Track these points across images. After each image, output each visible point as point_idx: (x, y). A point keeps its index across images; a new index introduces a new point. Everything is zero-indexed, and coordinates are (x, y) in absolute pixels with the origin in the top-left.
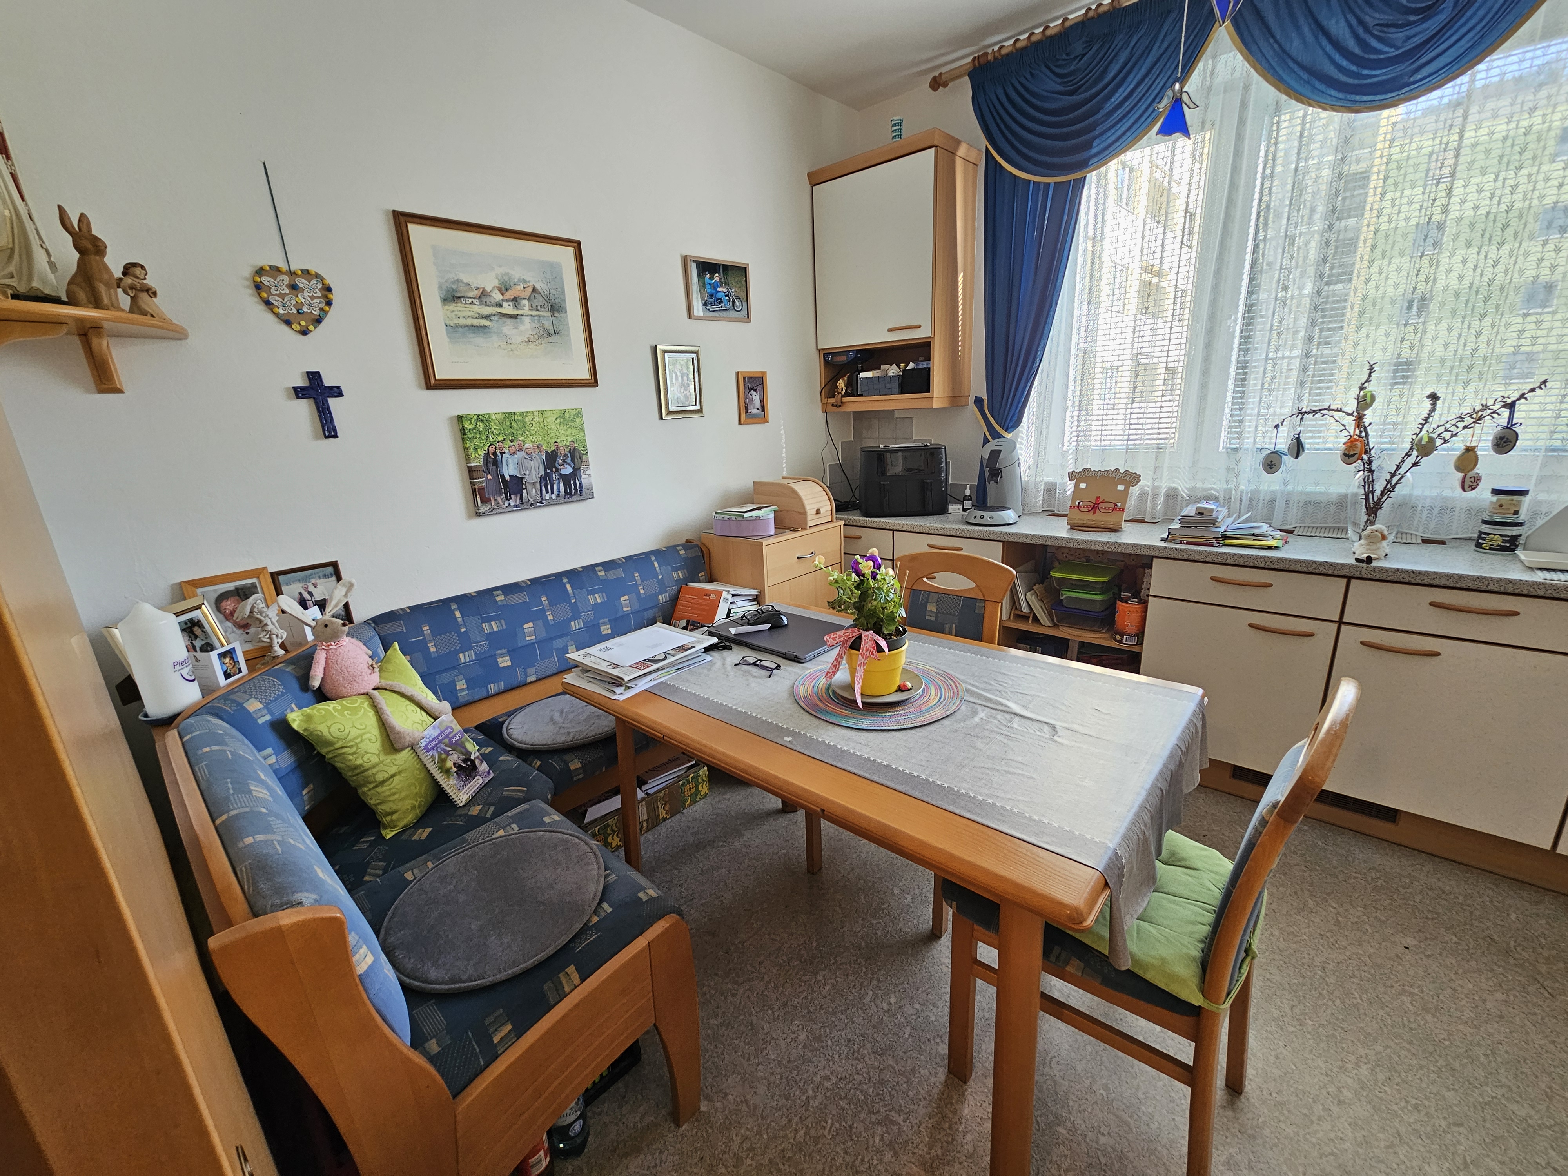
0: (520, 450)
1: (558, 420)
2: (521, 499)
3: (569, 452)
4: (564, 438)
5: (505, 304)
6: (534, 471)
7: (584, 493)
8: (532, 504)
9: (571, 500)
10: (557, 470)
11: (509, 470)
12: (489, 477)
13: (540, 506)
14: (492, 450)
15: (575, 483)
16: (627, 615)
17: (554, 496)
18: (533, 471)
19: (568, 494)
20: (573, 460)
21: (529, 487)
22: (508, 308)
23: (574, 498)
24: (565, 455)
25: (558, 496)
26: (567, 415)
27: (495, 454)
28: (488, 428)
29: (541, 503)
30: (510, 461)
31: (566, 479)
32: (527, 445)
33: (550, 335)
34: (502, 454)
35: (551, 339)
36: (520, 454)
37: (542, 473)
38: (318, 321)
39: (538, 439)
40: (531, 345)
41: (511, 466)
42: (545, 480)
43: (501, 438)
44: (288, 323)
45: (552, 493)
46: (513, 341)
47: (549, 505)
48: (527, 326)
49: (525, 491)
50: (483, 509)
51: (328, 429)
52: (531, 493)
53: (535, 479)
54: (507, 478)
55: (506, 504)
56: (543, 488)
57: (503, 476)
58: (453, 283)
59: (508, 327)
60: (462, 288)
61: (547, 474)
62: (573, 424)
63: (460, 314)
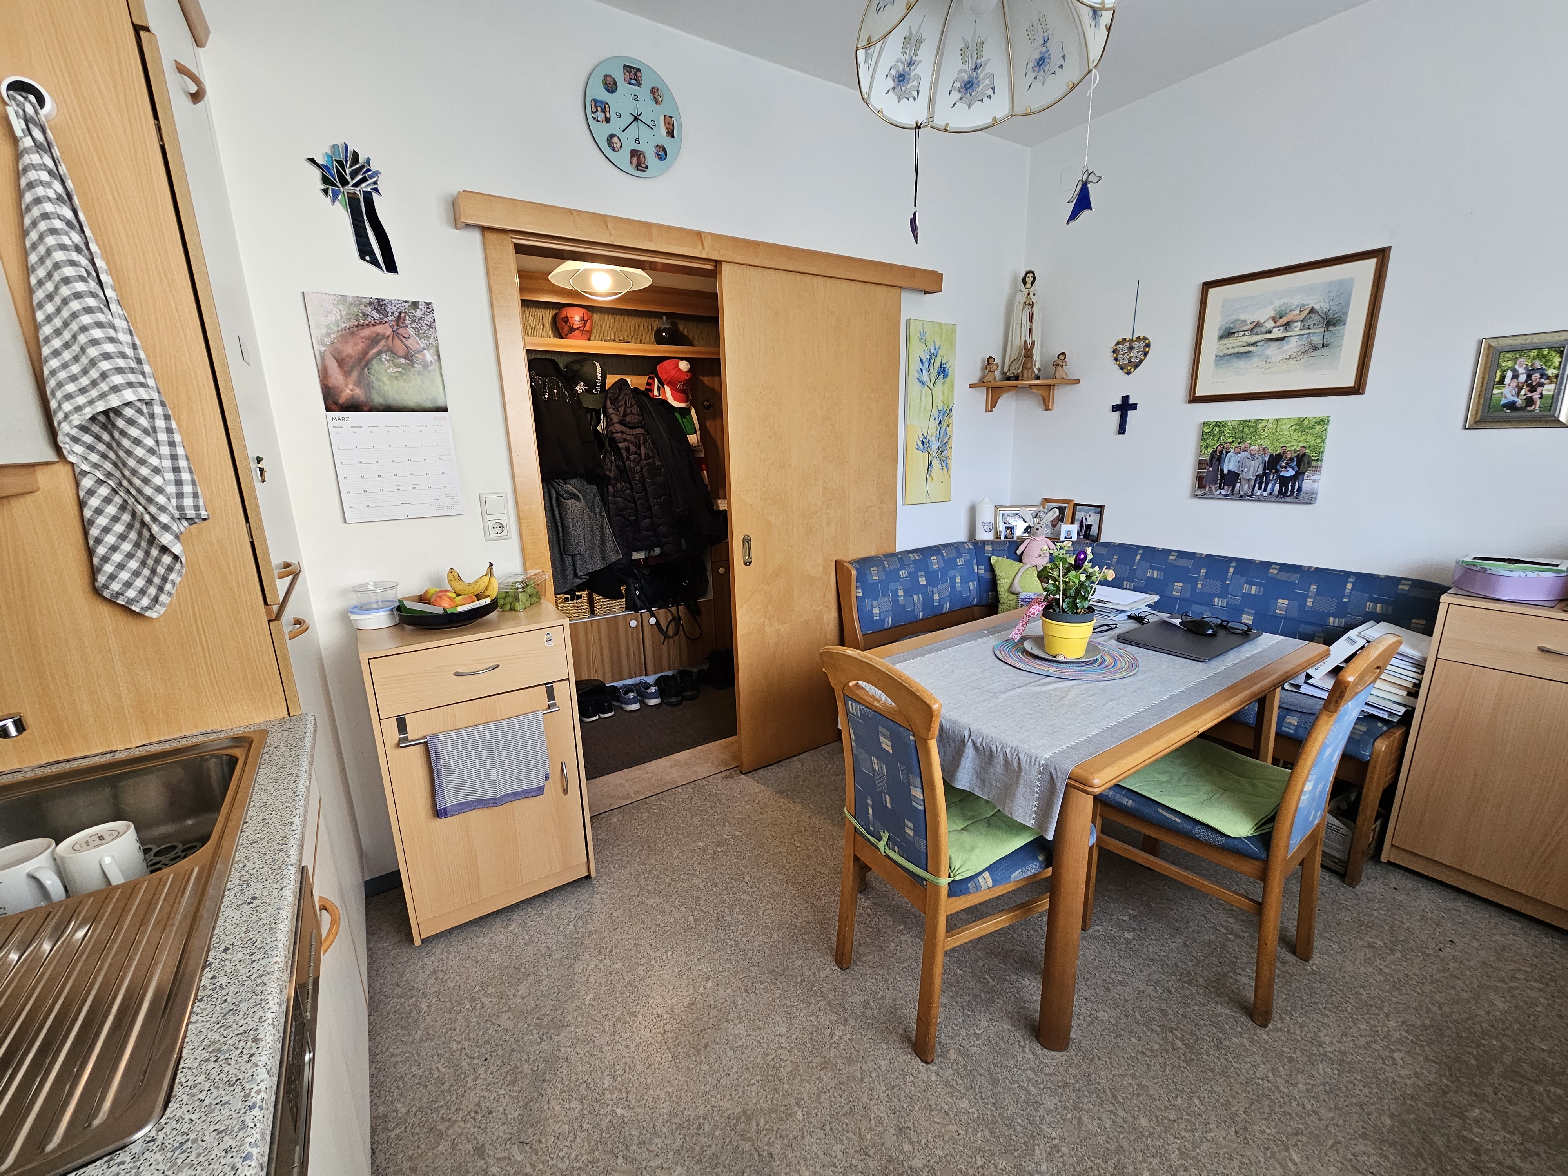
0: (1245, 451)
1: (1294, 427)
2: (1233, 490)
3: (1297, 456)
4: (1295, 443)
5: (1275, 330)
6: (1254, 468)
7: (1301, 496)
8: (1241, 497)
9: (1283, 500)
10: (1277, 471)
11: (1230, 465)
12: (1211, 469)
13: (1249, 500)
14: (1219, 449)
15: (1293, 486)
16: (1280, 617)
17: (1265, 494)
18: (1252, 469)
19: (1282, 494)
20: (1298, 465)
21: (1243, 482)
22: (1277, 333)
23: (1288, 499)
24: (1291, 459)
25: (1270, 494)
26: (1306, 422)
27: (1221, 452)
28: (1221, 432)
29: (1250, 497)
30: (1233, 459)
31: (1284, 481)
32: (1252, 447)
33: (1316, 349)
34: (1227, 453)
35: (1315, 353)
36: (1243, 454)
37: (1260, 472)
38: (1136, 366)
39: (1266, 443)
40: (1291, 361)
41: (1232, 463)
42: (1261, 479)
43: (1230, 440)
44: (1122, 369)
45: (1265, 490)
46: (1273, 360)
47: (1258, 500)
48: (1293, 345)
49: (1238, 485)
50: (1200, 492)
51: (1122, 430)
52: (1243, 487)
53: (1251, 476)
54: (1226, 471)
55: (1218, 492)
56: (1257, 485)
57: (1222, 470)
58: (1232, 323)
59: (1272, 350)
60: (1238, 324)
61: (1264, 474)
62: (1311, 431)
63: (1229, 346)
